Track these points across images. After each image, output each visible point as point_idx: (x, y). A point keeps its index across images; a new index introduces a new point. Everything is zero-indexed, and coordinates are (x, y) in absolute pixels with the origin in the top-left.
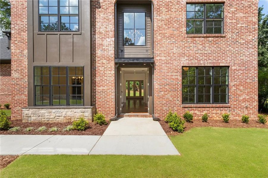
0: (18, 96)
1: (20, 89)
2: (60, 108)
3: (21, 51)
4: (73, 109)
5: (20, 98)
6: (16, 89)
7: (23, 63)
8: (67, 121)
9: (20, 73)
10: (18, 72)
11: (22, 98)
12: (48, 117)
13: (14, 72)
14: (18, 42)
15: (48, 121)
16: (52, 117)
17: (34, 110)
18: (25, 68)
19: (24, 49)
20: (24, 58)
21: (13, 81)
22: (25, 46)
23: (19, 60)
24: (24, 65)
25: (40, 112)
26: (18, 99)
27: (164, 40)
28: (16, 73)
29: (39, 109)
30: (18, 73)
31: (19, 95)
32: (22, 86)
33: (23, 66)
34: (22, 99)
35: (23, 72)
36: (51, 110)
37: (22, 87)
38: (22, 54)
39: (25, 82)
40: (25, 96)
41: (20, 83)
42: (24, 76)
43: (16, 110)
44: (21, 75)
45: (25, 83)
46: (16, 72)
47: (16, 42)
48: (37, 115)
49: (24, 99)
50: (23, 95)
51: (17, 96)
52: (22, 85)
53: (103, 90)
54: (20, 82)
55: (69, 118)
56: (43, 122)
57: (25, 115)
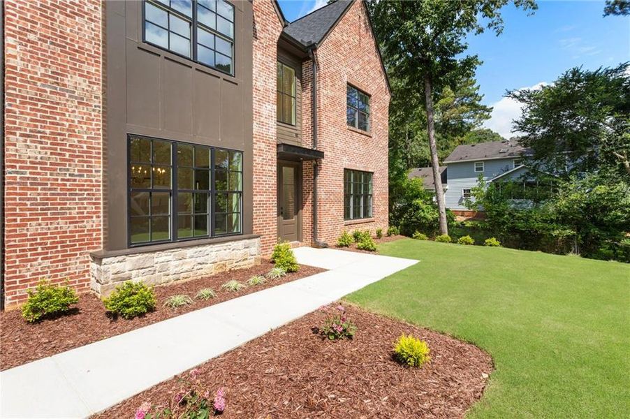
0: (40, 225)
1: (48, 199)
2: (203, 245)
3: (52, 72)
4: (230, 243)
5: (49, 229)
6: (29, 199)
7: (64, 115)
8: (220, 271)
9: (49, 145)
10: (41, 143)
11: (56, 228)
12: (176, 269)
13: (22, 139)
14: (40, 39)
15: (178, 279)
16: (186, 268)
17: (140, 256)
18: (68, 130)
19: (68, 72)
20: (67, 100)
21: (17, 173)
22: (69, 60)
23: (46, 102)
24: (67, 120)
25: (156, 260)
26: (39, 234)
27: (330, 128)
28: (28, 143)
29: (154, 252)
30: (39, 146)
31: (43, 219)
32: (55, 189)
33: (63, 125)
34: (58, 233)
35: (62, 145)
36: (183, 251)
37: (58, 194)
38: (58, 84)
39: (68, 177)
40: (70, 223)
41: (49, 180)
42: (67, 157)
43: (28, 274)
44: (51, 154)
45: (68, 180)
46: (32, 142)
47: (31, 37)
48: (149, 269)
49: (66, 232)
50: (60, 220)
51: (34, 223)
52: (59, 185)
53: (262, 201)
54: (49, 176)
55: (222, 262)
56: (165, 285)
57: (112, 276)
